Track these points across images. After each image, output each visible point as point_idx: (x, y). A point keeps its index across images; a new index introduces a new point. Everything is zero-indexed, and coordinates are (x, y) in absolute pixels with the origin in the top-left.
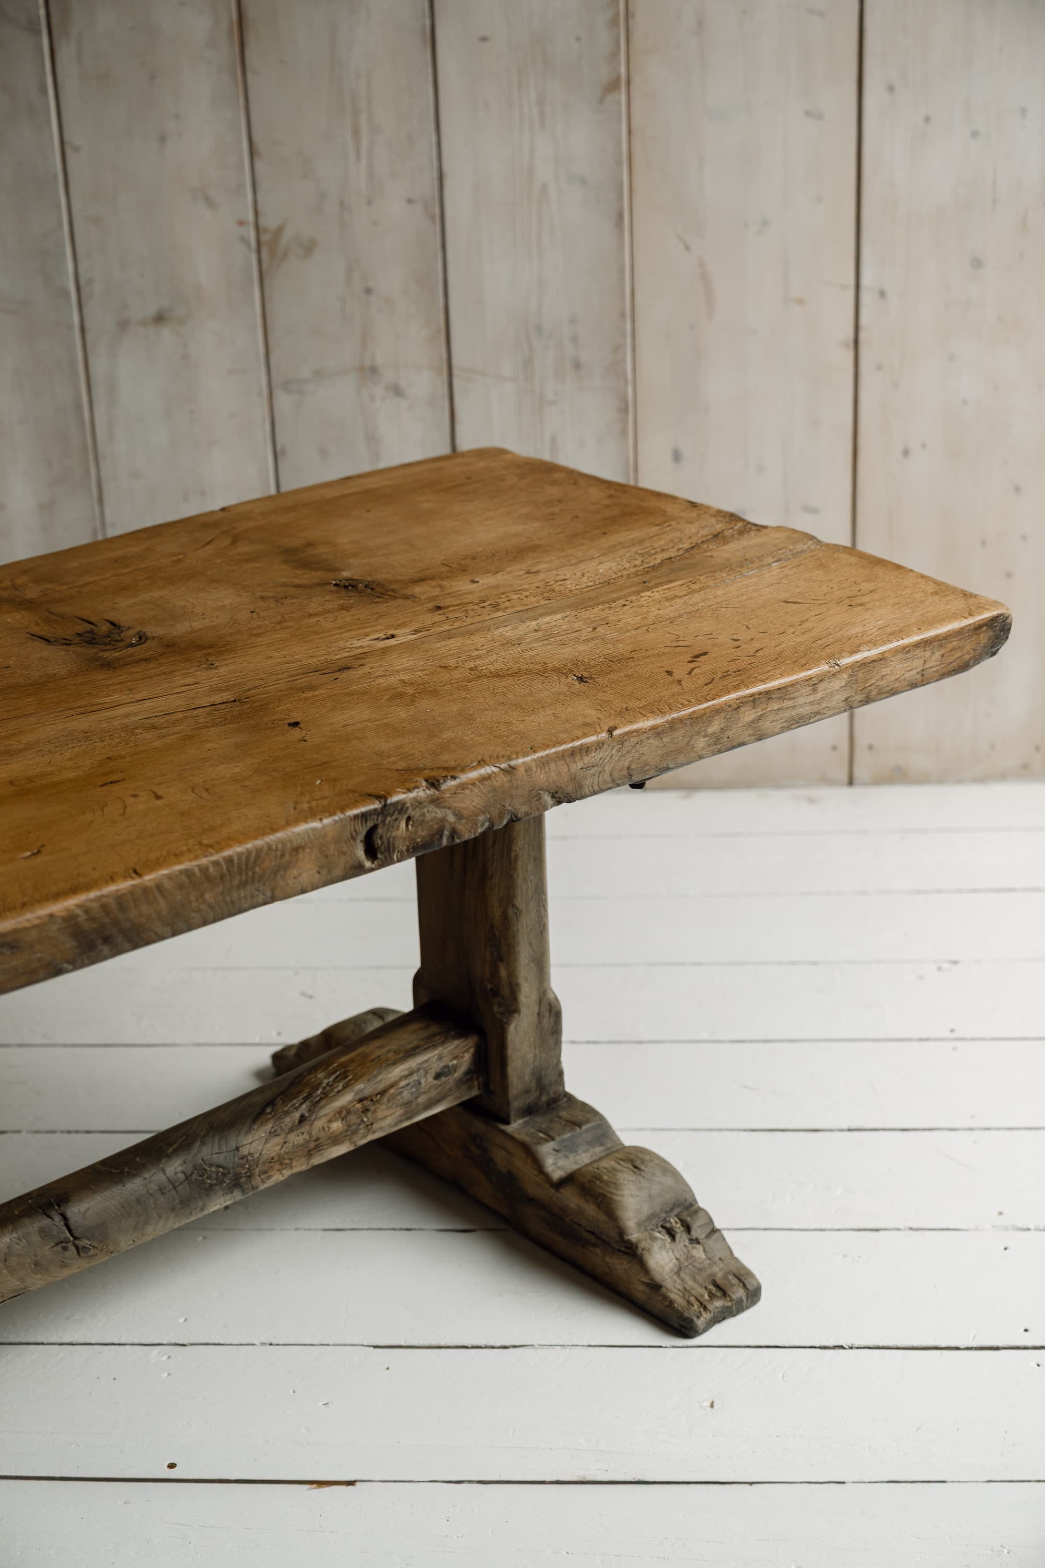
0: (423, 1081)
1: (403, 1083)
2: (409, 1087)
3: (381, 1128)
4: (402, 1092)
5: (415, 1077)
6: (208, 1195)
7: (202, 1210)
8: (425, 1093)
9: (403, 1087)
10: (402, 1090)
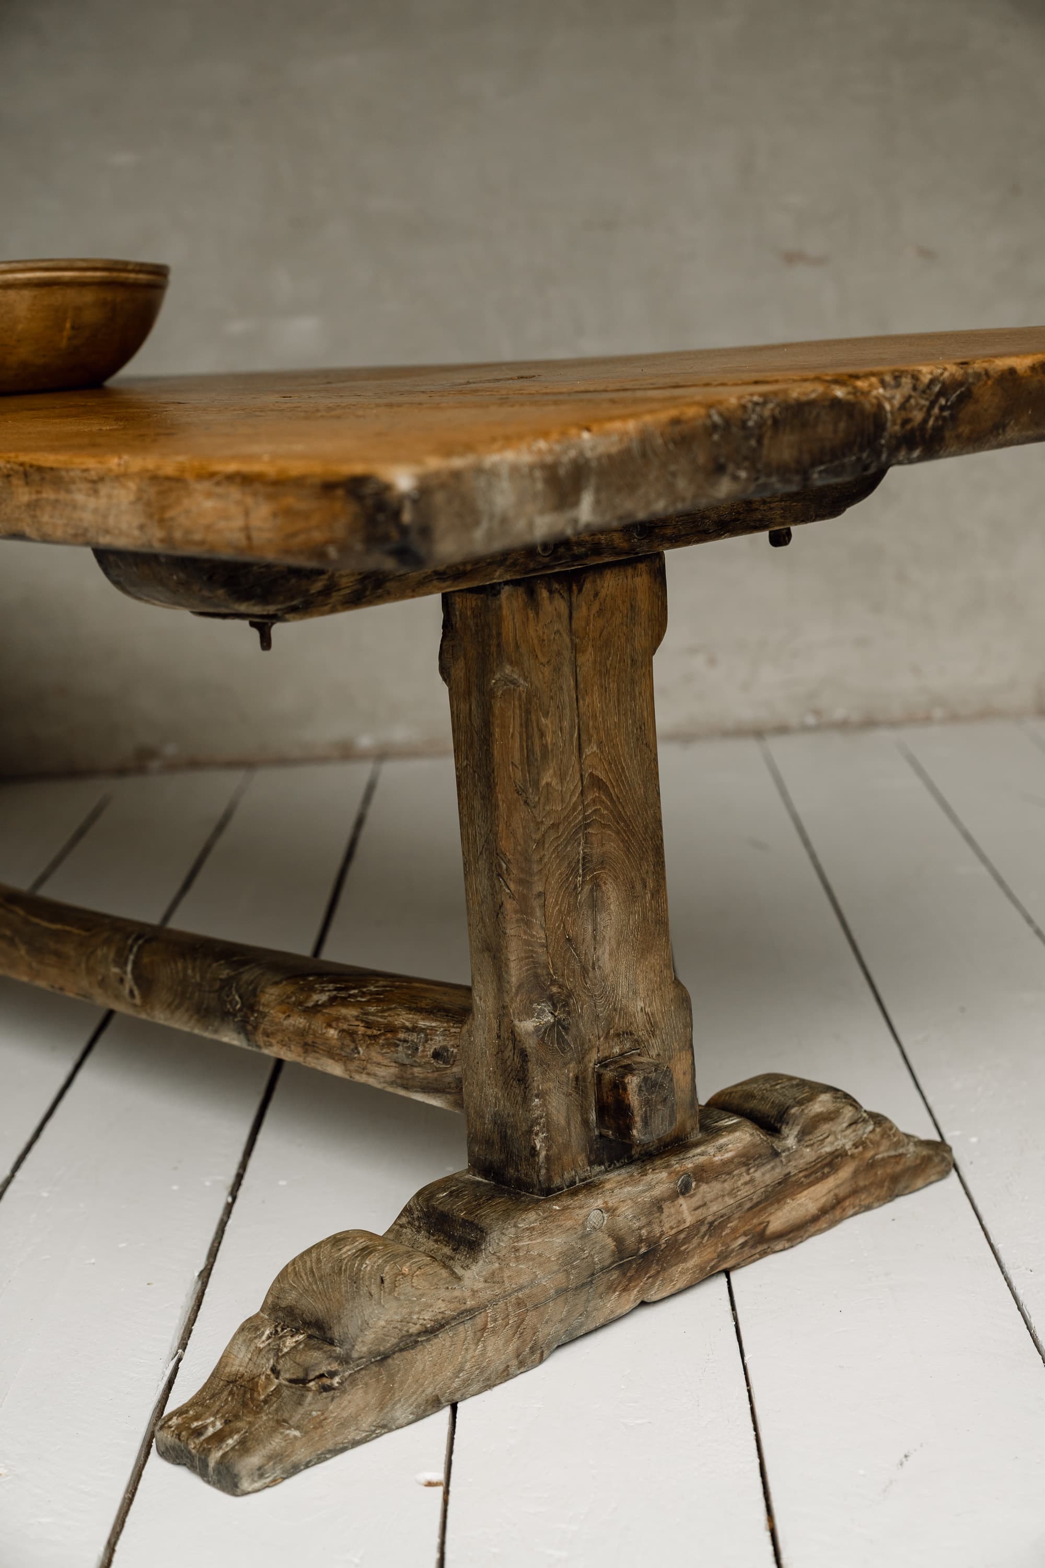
0: (421, 1049)
1: (401, 1035)
2: (405, 1045)
3: (375, 1075)
4: (398, 1046)
5: (413, 1037)
6: (223, 1020)
7: (216, 1031)
8: (420, 1066)
9: (400, 1040)
10: (398, 1042)
